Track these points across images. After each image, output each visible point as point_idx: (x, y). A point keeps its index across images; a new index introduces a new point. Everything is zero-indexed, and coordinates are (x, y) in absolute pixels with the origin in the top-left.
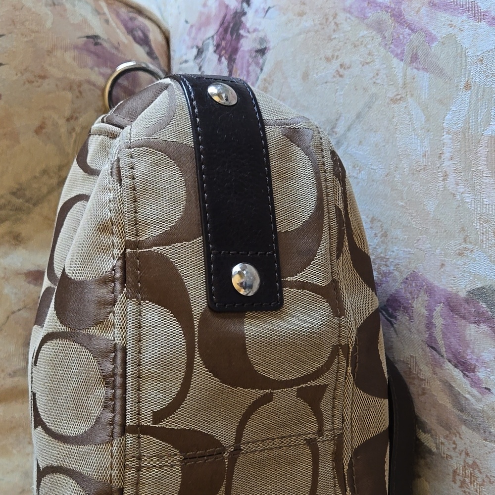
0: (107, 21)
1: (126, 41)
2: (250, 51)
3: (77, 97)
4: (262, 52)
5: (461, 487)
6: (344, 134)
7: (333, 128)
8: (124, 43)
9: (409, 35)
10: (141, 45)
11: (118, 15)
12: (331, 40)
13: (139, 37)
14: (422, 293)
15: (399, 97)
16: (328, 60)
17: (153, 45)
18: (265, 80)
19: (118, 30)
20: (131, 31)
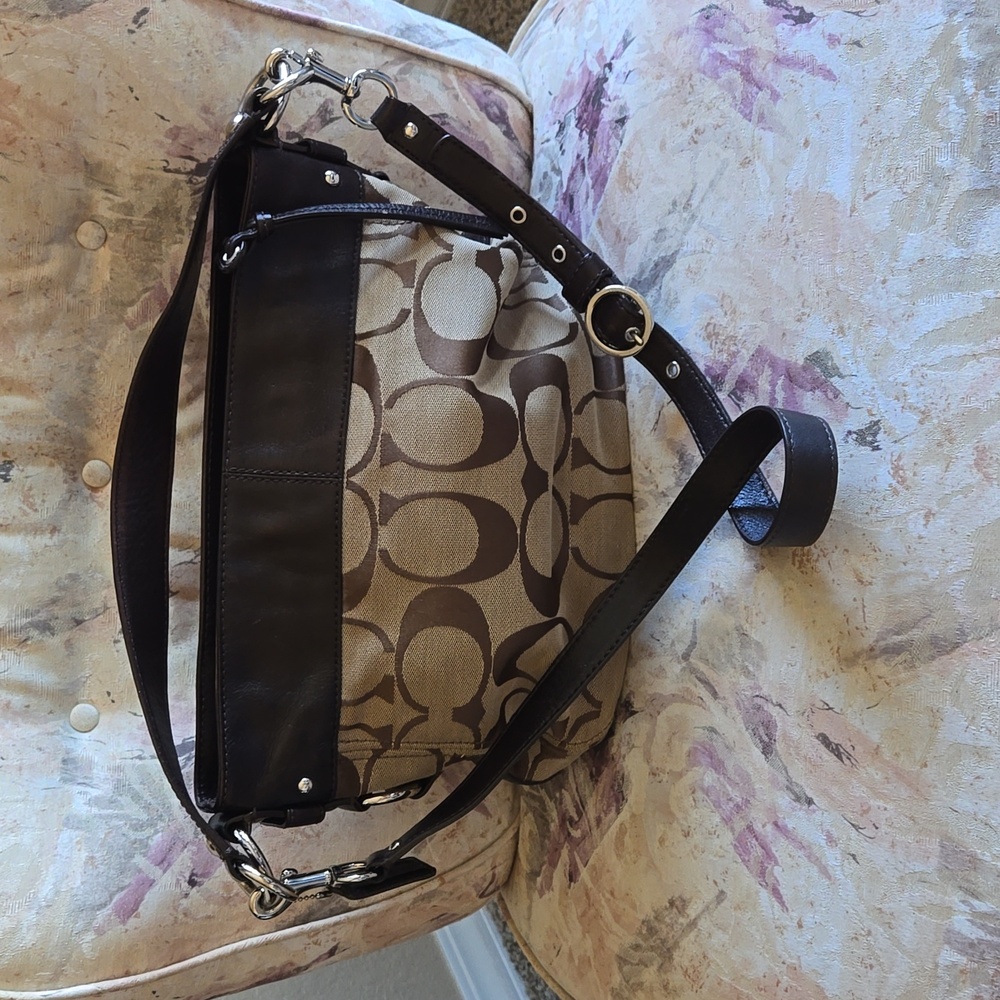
0: (456, 97)
1: (478, 120)
2: (610, 122)
3: (421, 186)
4: (622, 121)
5: (800, 567)
6: (698, 207)
7: (689, 200)
8: (475, 122)
9: (757, 94)
10: (496, 123)
11: (469, 89)
12: (687, 104)
13: (495, 114)
14: (766, 366)
15: (747, 160)
16: (684, 126)
17: (511, 123)
18: (624, 153)
19: (469, 107)
20: (484, 108)
